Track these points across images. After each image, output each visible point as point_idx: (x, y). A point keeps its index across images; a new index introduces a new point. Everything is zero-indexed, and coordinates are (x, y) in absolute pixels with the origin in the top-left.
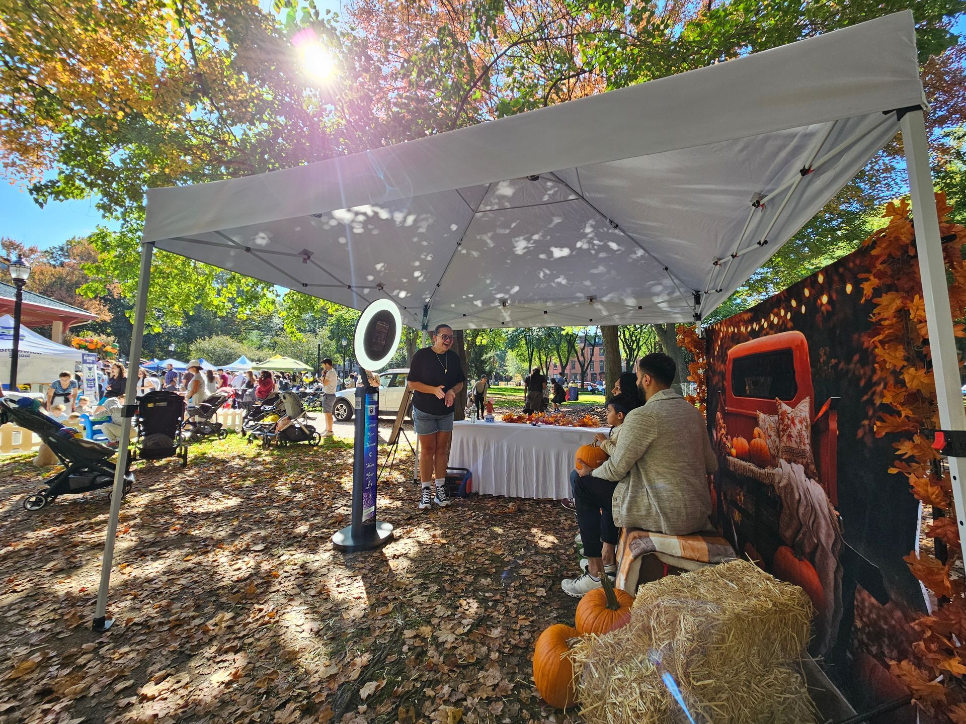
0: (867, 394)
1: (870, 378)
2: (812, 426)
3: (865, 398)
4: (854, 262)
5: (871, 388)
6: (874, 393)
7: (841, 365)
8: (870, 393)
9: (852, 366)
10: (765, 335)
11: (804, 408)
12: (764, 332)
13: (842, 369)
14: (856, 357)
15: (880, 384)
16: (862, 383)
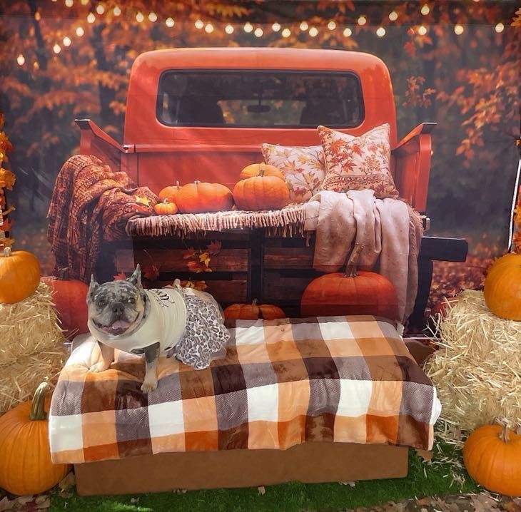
0: (468, 119)
1: (474, 107)
2: (392, 152)
3: (466, 123)
4: (476, 10)
5: (473, 115)
6: (475, 119)
7: (441, 95)
8: (471, 120)
9: (454, 97)
10: (283, 46)
11: (380, 135)
12: (280, 42)
13: (441, 99)
14: (461, 90)
15: (482, 111)
16: (464, 111)
